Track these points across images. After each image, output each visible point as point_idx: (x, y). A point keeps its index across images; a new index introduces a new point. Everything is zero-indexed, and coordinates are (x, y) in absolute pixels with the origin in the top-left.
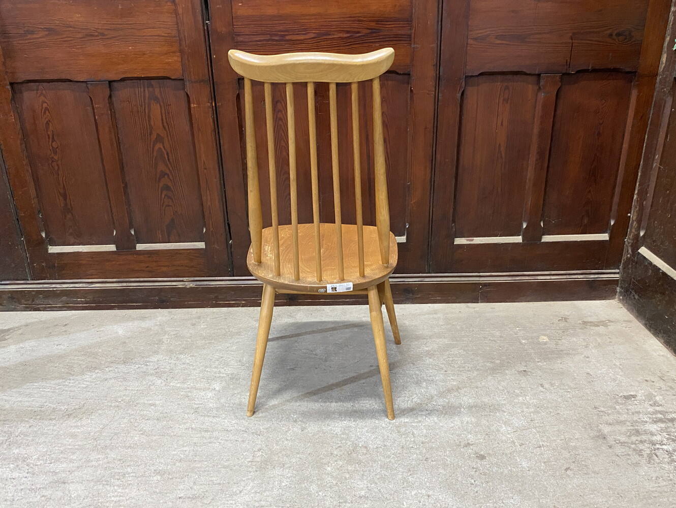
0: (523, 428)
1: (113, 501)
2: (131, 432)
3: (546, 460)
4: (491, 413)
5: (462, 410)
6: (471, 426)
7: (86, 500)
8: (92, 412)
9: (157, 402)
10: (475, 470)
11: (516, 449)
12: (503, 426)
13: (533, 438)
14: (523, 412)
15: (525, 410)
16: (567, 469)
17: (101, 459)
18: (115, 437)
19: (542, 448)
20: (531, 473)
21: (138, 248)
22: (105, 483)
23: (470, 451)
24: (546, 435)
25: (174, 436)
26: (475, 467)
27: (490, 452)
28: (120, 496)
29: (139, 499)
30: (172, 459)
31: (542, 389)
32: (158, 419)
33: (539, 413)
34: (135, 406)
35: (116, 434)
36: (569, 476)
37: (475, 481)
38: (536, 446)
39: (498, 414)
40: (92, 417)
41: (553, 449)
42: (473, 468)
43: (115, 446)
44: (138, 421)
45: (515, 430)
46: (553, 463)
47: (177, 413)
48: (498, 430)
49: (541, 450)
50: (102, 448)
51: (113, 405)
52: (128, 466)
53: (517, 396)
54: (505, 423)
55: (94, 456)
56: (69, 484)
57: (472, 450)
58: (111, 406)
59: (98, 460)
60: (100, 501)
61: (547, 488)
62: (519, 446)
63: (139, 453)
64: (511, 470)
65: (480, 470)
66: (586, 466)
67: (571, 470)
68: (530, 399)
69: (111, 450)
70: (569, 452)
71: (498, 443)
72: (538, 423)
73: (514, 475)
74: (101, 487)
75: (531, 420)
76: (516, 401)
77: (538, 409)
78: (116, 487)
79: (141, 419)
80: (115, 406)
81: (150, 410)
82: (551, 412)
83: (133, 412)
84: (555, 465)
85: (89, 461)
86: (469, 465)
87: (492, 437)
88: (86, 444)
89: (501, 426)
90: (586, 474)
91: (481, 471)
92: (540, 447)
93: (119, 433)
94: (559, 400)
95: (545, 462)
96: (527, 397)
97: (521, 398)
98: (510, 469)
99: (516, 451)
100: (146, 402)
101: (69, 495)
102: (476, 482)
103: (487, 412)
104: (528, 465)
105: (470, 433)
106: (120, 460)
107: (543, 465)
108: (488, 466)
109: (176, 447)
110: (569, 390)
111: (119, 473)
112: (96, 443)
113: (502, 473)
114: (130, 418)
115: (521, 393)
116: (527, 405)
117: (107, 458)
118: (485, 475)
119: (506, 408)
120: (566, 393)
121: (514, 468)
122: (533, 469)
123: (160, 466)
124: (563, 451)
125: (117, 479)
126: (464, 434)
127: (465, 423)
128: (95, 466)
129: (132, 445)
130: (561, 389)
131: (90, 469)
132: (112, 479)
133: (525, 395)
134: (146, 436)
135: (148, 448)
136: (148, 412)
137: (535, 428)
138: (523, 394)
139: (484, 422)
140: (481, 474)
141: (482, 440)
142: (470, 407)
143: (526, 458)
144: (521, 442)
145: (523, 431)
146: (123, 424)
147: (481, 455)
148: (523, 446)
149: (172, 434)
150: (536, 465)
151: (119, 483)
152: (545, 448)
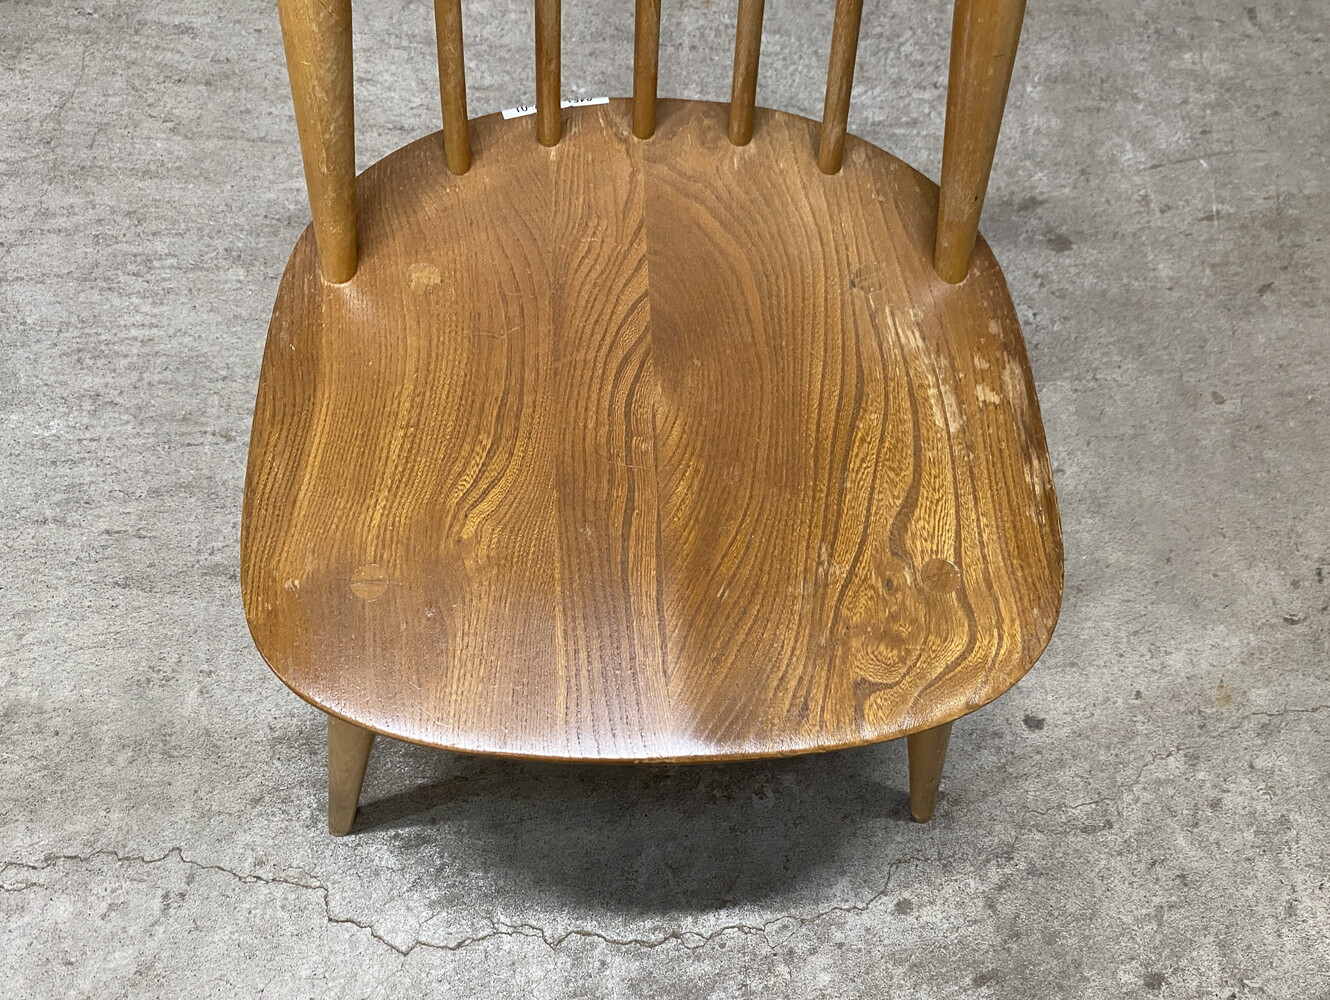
0: (1178, 155)
1: (136, 339)
2: (140, 121)
3: (1217, 260)
4: (1103, 104)
5: (1029, 89)
6: (1045, 142)
7: (67, 335)
8: (19, 50)
9: (197, 22)
10: (1039, 280)
11: (1149, 222)
12: (1128, 146)
13: (1199, 190)
14: (1185, 102)
15: (1194, 96)
16: (1262, 290)
17: (77, 210)
18: (101, 139)
19: (1216, 223)
20: (1176, 294)
22: (104, 284)
23: (1034, 222)
24: (1231, 183)
25: (262, 139)
26: (1040, 271)
27: (1085, 227)
28: (152, 326)
29: (200, 336)
30: (266, 217)
31: (1248, 25)
32: (208, 83)
33: (1226, 108)
34: (137, 32)
35: (102, 128)
36: (1264, 308)
37: (1035, 315)
38: (1201, 215)
39: (1119, 107)
40: (23, 67)
41: (1243, 227)
42: (1036, 276)
43: (108, 169)
44: (154, 85)
45: (1155, 162)
46: (1233, 269)
47: (258, 64)
48: (1113, 161)
49: (1212, 226)
50: (73, 173)
51: (74, 24)
52: (154, 234)
53: (1181, 47)
54: (1134, 138)
55: (56, 199)
56: (10, 284)
57: (1040, 218)
58: (67, 28)
59: (70, 211)
60: (103, 337)
61: (1206, 341)
62: (1158, 214)
63: (176, 194)
64: (1127, 288)
65: (1052, 281)
66: (1312, 280)
67: (1273, 291)
68: (1213, 61)
69: (99, 180)
70: (1280, 238)
71: (1108, 201)
72: (1218, 141)
73: (1134, 299)
74: (96, 297)
75: (1204, 132)
76: (1173, 64)
77: (1227, 96)
78: (135, 300)
79: (161, 79)
80: (78, 31)
81: (180, 47)
82: (1258, 107)
83: (134, 56)
84: (1236, 274)
85: (46, 214)
86: (1027, 267)
87: (1094, 183)
88: (25, 159)
89: (1122, 146)
90: (1306, 304)
91: (1055, 287)
92: (1210, 218)
93: (107, 124)
94: (1288, 68)
95: (1213, 266)
96: (1205, 55)
97: (1187, 56)
98: (1125, 281)
99: (1149, 228)
100: (164, 19)
101: (19, 318)
102: (1038, 318)
103: (1094, 99)
104: (1171, 273)
105: (1040, 165)
106: (129, 214)
107: (1208, 272)
108: (1073, 270)
109: (271, 177)
110: (1320, 35)
111: (135, 256)
112: (51, 156)
113: (1104, 293)
114: (130, 72)
115: (1192, 38)
116: (1201, 81)
117: (94, 208)
118: (1063, 297)
119: (1144, 88)
120: (1310, 45)
121: (1136, 279)
122: (1182, 286)
123: (239, 239)
124: (1265, 233)
125: (134, 274)
126: (1024, 168)
127: (1031, 132)
128: (66, 230)
129: (153, 167)
130: (1299, 29)
131: (54, 239)
132: (120, 273)
133: (1202, 48)
134: (186, 137)
135: (196, 177)
136: (177, 57)
137: (1207, 156)
138: (1197, 41)
139: (1080, 131)
140: (1053, 293)
141: (1067, 190)
142: (1050, 81)
143: (1169, 251)
144: (1165, 200)
145: (1178, 166)
146: (115, 94)
147: (1059, 237)
148: (1168, 214)
149: (255, 135)
150: (1192, 273)
151: (139, 285)
152: (1222, 221)
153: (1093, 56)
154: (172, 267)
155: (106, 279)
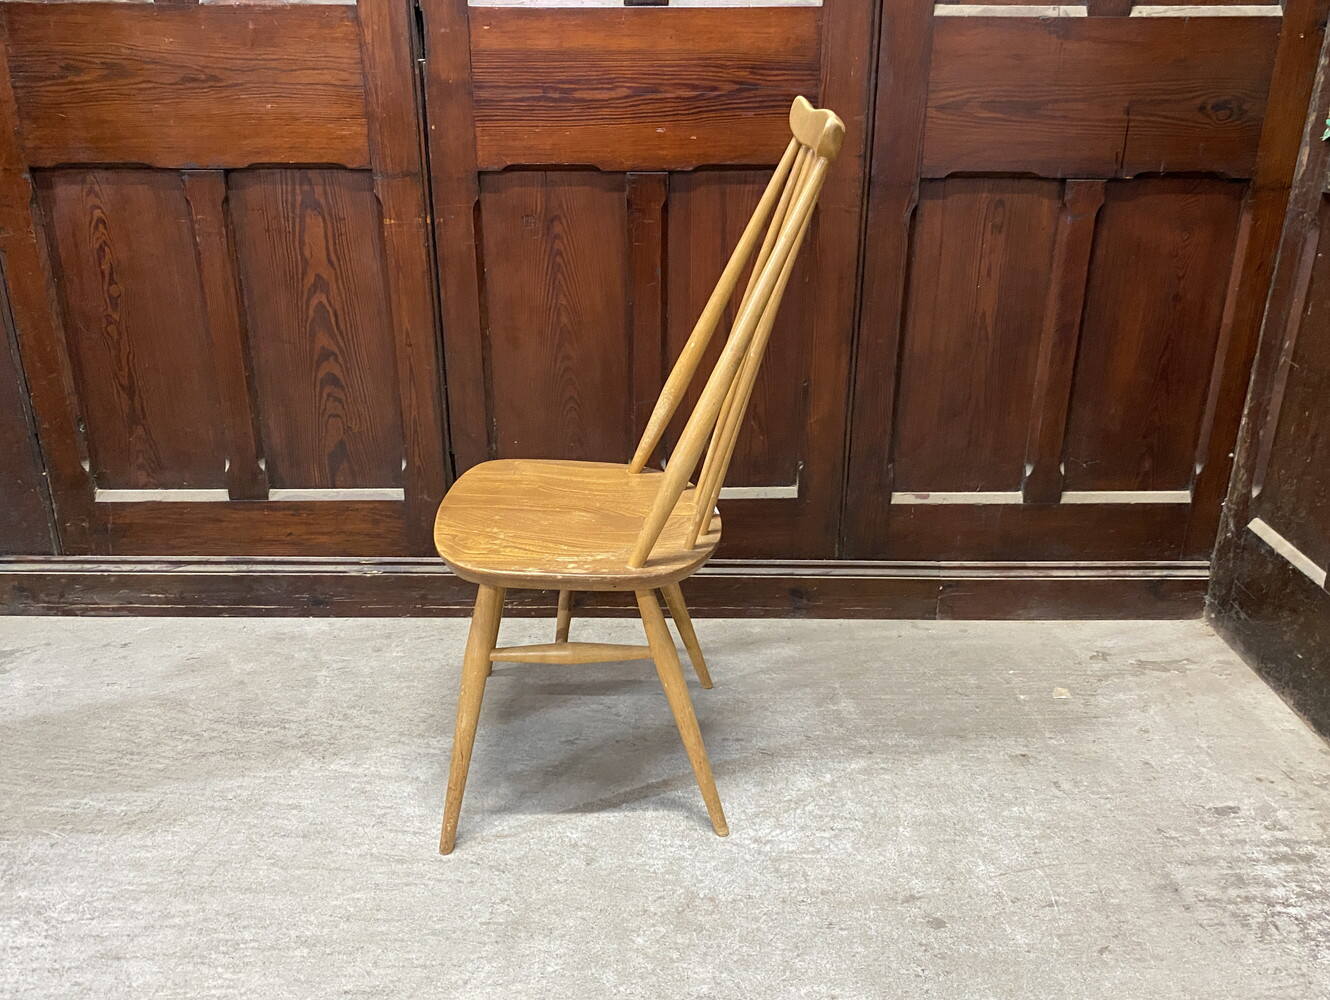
0: (1019, 867)
2: (251, 859)
3: (1062, 931)
4: (957, 838)
5: (901, 829)
6: (917, 861)
7: (161, 994)
8: (175, 820)
9: (304, 802)
10: (924, 948)
11: (1004, 909)
12: (980, 863)
13: (1039, 888)
14: (1018, 835)
15: (1024, 832)
16: (1101, 951)
17: (191, 913)
18: (221, 870)
19: (1056, 908)
20: (1033, 955)
21: (272, 498)
22: (199, 960)
23: (915, 910)
24: (1063, 883)
25: (337, 869)
26: (924, 942)
27: (955, 912)
28: (229, 987)
29: (265, 994)
30: (331, 915)
31: (1056, 791)
32: (304, 836)
33: (1050, 838)
34: (261, 809)
35: (221, 863)
36: (1105, 963)
37: (923, 970)
38: (1044, 904)
39: (970, 839)
40: (176, 829)
41: (1077, 910)
42: (921, 944)
43: (221, 887)
44: (265, 838)
45: (1002, 872)
46: (1075, 938)
48: (970, 871)
49: (1053, 911)
50: (194, 891)
51: (217, 805)
52: (244, 927)
53: (1009, 804)
54: (984, 858)
55: (178, 905)
56: (127, 960)
57: (919, 908)
58: (213, 808)
59: (186, 914)
61: (1063, 986)
62: (1010, 904)
63: (267, 902)
64: (994, 950)
65: (933, 948)
66: (1139, 944)
67: (1110, 951)
68: (1034, 811)
69: (212, 895)
70: (1108, 917)
71: (970, 896)
72: (1047, 858)
73: (1001, 959)
74: (190, 968)
75: (1035, 853)
76: (1005, 813)
77: (1048, 831)
78: (220, 970)
79: (272, 834)
80: (220, 809)
81: (290, 817)
82: (1073, 837)
83: (256, 822)
84: (1079, 941)
85: (168, 916)
86: (913, 939)
87: (958, 885)
88: (161, 883)
89: (977, 865)
90: (1139, 960)
91: (936, 951)
92: (1051, 905)
93: (228, 861)
94: (1090, 814)
95: (1059, 936)
96: (1028, 808)
97: (1015, 809)
98: (991, 947)
99: (1005, 912)
100: (282, 801)
101: (128, 983)
102: (926, 972)
103: (950, 835)
104: (1027, 941)
105: (915, 875)
106: (229, 915)
107: (1056, 940)
108: (949, 941)
109: (340, 891)
110: (1109, 796)
111: (227, 941)
112: (182, 881)
113: (976, 956)
114: (251, 831)
115: (1016, 799)
116: (1029, 823)
117: (204, 911)
118: (943, 958)
119: (986, 828)
120: (1102, 801)
121: (1000, 945)
122: (1037, 949)
123: (308, 929)
124: (1095, 914)
125: (223, 953)
126: (903, 877)
127: (906, 855)
128: (179, 925)
129: (254, 886)
130: (1093, 793)
131: (169, 932)
132: (212, 952)
133: (1023, 804)
134: (282, 868)
135: (284, 892)
136: (286, 822)
137: (1042, 867)
138: (1019, 801)
139: (943, 854)
140: (936, 956)
141: (938, 890)
142: (916, 825)
143: (1023, 927)
144: (1014, 895)
145: (1020, 873)
146: (236, 844)
147: (936, 919)
148: (1019, 904)
149: (333, 865)
150: (1043, 941)
151: (225, 960)
152: (1060, 908)
153: (946, 810)
154: (253, 948)
155: (201, 957)
